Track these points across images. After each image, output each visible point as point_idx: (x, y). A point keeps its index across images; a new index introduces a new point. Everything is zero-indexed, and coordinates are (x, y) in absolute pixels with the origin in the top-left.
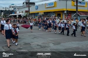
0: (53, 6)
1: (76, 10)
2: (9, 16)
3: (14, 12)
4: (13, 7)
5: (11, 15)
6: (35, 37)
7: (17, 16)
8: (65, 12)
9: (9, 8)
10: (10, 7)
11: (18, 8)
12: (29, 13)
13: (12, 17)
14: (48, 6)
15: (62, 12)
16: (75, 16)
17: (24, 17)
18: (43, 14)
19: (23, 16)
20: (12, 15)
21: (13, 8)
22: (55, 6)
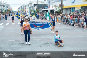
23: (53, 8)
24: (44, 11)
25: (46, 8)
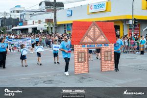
0: (105, 9)
2: (11, 30)
3: (22, 22)
4: (18, 12)
5: (15, 28)
6: (83, 78)
7: (30, 31)
8: (131, 22)
9: (11, 14)
10: (11, 12)
11: (32, 13)
12: (56, 25)
13: (18, 31)
14: (93, 11)
17: (44, 32)
19: (41, 31)
20: (18, 27)
21: (19, 14)
22: (108, 10)
23: (33, 24)
24: (17, 30)
25: (20, 24)
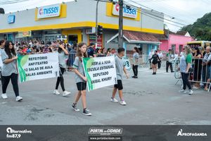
0: (58, 14)
1: (117, 28)
15: (82, 32)
16: (113, 41)
18: (30, 35)
22: (63, 16)
